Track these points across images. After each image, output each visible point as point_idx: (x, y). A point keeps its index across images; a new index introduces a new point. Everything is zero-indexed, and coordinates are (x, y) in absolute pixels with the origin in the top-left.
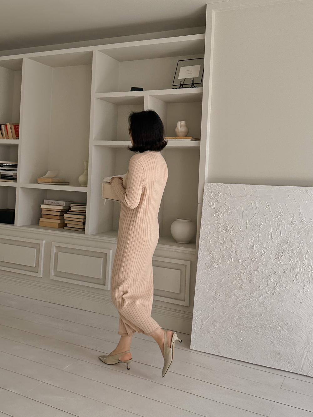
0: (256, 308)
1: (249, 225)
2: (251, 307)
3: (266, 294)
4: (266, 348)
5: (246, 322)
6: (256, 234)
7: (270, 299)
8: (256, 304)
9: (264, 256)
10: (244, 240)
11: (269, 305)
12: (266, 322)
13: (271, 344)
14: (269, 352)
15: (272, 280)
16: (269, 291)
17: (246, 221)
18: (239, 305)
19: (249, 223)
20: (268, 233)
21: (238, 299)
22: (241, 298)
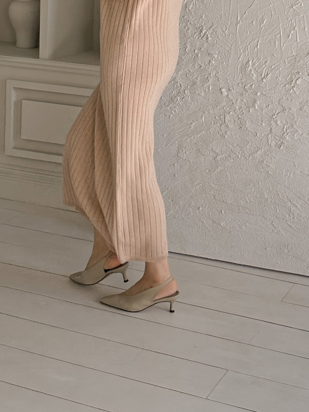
0: (249, 170)
1: (241, 23)
2: (240, 170)
3: (267, 147)
4: (264, 237)
5: (230, 196)
6: (253, 40)
7: (274, 155)
8: (250, 163)
9: (267, 81)
10: (232, 52)
11: (271, 165)
12: (266, 194)
13: (273, 231)
14: (269, 243)
15: (279, 122)
16: (273, 142)
17: (236, 17)
18: (220, 168)
19: (241, 19)
20: (275, 37)
21: (218, 158)
22: (223, 156)
